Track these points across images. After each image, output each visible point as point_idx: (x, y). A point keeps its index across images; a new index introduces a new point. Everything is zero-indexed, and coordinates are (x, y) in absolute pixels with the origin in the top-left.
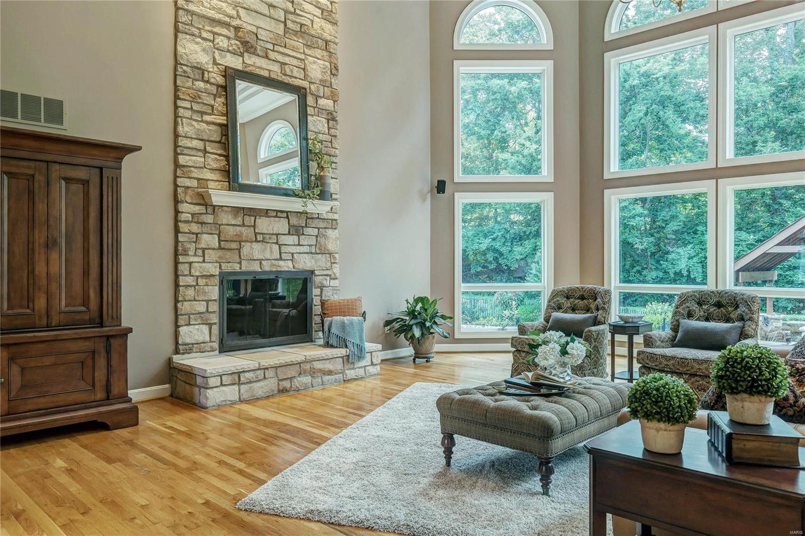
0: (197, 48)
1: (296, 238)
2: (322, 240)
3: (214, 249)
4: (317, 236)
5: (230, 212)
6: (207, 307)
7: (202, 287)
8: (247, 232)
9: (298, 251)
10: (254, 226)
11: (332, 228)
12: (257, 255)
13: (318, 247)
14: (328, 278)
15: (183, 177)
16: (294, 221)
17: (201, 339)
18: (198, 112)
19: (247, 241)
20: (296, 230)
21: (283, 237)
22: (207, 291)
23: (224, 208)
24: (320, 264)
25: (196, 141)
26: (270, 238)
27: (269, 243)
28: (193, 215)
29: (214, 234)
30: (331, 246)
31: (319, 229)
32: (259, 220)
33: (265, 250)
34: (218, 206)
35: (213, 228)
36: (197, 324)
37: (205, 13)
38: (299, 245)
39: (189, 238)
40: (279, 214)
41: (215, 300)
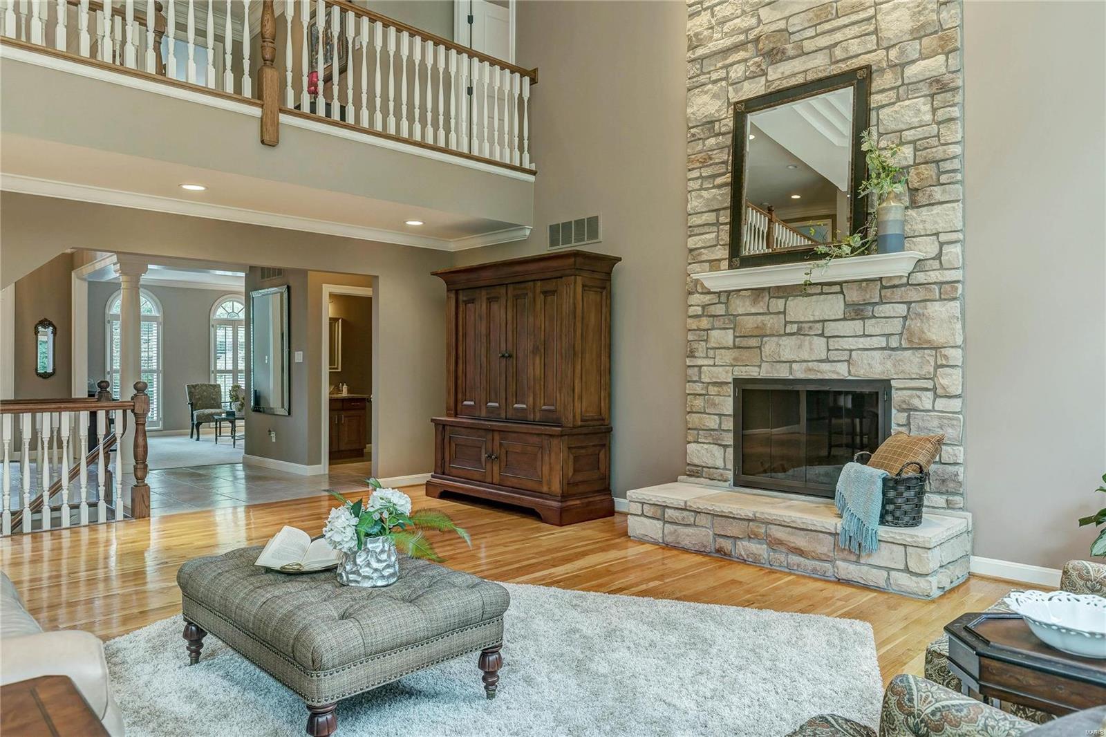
0: (706, 98)
1: (858, 323)
2: (915, 324)
3: (729, 348)
4: (905, 318)
5: (749, 296)
6: (720, 423)
7: (712, 397)
8: (772, 322)
9: (861, 346)
10: (784, 313)
11: (941, 299)
12: (787, 355)
13: (905, 336)
14: (930, 394)
15: (694, 263)
16: (854, 295)
17: (710, 463)
18: (710, 177)
19: (772, 335)
20: (857, 312)
21: (832, 324)
22: (717, 402)
23: (742, 293)
24: (907, 367)
25: (706, 214)
26: (810, 328)
27: (809, 335)
28: (703, 307)
29: (727, 328)
30: (935, 334)
31: (909, 303)
32: (792, 303)
33: (800, 347)
34: (733, 291)
35: (727, 321)
36: (707, 443)
37: (714, 49)
38: (865, 336)
39: (699, 336)
40: (826, 289)
41: (729, 415)
